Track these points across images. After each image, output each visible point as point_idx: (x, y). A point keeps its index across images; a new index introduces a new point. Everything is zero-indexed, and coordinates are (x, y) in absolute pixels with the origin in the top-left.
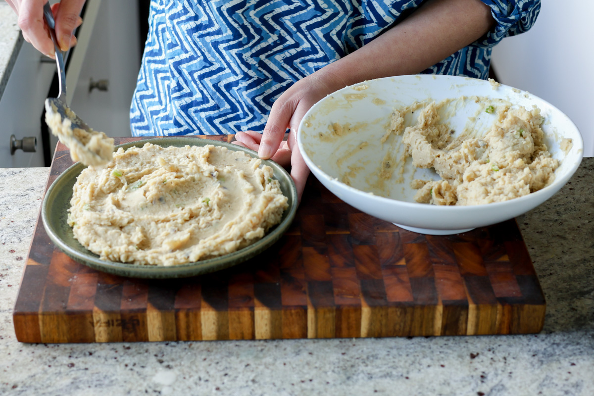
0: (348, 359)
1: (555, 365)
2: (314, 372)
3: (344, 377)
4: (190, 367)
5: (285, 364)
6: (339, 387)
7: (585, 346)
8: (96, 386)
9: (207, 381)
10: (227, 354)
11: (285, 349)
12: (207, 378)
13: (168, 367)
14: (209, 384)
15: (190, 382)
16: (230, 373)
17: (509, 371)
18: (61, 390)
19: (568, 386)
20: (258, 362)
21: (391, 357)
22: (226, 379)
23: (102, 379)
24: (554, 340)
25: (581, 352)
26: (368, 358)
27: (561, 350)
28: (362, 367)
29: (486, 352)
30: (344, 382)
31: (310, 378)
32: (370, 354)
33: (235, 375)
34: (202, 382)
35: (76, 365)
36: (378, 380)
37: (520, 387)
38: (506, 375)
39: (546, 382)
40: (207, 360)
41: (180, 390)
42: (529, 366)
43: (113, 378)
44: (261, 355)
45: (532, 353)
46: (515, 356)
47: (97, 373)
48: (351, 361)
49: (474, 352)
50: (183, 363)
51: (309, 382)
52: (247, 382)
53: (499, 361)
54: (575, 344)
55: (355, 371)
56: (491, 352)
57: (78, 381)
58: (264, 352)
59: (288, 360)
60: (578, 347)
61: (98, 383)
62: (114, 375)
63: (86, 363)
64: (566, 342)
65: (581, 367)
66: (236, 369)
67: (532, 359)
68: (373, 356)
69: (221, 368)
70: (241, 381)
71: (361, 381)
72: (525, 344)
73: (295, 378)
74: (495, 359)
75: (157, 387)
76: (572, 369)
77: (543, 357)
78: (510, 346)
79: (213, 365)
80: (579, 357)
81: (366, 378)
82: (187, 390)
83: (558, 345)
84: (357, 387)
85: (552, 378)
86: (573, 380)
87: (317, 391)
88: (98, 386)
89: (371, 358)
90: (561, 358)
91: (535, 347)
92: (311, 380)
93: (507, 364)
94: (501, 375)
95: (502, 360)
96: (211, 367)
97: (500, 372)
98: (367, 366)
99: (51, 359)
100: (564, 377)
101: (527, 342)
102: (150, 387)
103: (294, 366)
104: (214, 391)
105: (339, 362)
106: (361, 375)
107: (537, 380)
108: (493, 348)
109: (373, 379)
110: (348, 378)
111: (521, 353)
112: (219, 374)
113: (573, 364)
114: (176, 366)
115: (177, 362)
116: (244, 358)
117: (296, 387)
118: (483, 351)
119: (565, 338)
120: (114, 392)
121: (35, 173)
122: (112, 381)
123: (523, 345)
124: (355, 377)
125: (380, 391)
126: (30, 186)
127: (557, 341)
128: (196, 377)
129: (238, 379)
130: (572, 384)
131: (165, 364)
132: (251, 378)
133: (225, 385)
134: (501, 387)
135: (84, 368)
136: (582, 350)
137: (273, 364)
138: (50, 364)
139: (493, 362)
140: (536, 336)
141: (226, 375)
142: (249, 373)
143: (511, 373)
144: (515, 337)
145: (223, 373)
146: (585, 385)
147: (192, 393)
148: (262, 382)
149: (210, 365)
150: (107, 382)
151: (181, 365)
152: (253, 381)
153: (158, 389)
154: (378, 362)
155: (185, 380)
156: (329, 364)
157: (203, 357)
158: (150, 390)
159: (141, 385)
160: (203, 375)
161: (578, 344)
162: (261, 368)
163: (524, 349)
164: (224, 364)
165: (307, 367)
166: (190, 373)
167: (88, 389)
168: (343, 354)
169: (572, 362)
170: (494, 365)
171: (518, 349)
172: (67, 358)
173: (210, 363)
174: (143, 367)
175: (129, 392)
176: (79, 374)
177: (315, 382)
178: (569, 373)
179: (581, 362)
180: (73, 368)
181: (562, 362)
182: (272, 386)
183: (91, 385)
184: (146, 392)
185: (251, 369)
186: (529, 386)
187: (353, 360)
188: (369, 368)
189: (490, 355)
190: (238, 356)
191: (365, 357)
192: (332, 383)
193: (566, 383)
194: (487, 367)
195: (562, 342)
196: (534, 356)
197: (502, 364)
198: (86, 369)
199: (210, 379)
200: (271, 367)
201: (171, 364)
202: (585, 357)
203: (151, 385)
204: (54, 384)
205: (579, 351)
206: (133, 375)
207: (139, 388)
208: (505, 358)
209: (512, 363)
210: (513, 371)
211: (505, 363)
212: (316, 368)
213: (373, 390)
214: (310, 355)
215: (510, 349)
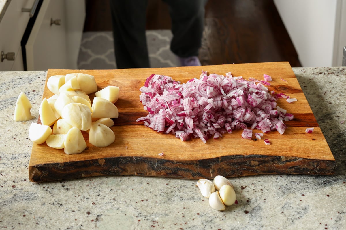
0: (170, 188)
1: (292, 195)
2: (149, 195)
3: (167, 199)
4: (79, 190)
5: (133, 190)
6: (163, 205)
7: (311, 184)
8: (26, 200)
9: (88, 198)
10: (101, 183)
11: (134, 180)
12: (88, 197)
13: (67, 189)
14: (89, 200)
15: (78, 199)
16: (101, 194)
17: (264, 198)
18: (7, 201)
19: (300, 209)
20: (117, 188)
21: (194, 187)
22: (99, 198)
23: (30, 195)
24: (292, 180)
25: (308, 187)
26: (181, 187)
27: (296, 186)
28: (177, 193)
29: (251, 186)
30: (166, 202)
31: (147, 199)
32: (183, 185)
33: (104, 195)
34: (85, 199)
35: (17, 186)
36: (186, 201)
37: (270, 208)
38: (262, 200)
39: (286, 206)
40: (89, 186)
41: (72, 203)
42: (276, 195)
43: (36, 195)
44: (120, 183)
45: (278, 187)
46: (268, 189)
47: (27, 192)
48: (171, 189)
49: (244, 185)
50: (75, 187)
51: (146, 201)
52: (111, 199)
53: (258, 191)
54: (304, 182)
55: (173, 195)
56: (254, 186)
57: (16, 196)
58: (122, 181)
59: (135, 187)
60: (307, 184)
61: (27, 197)
62: (37, 193)
63: (22, 186)
64: (299, 181)
65: (308, 197)
66: (105, 192)
67: (278, 191)
68: (184, 186)
69: (96, 191)
70: (107, 200)
71: (176, 201)
72: (274, 181)
73: (138, 199)
74: (256, 190)
75: (60, 201)
76: (302, 198)
77: (285, 190)
78: (265, 182)
79: (92, 189)
80: (307, 190)
81: (179, 200)
82: (76, 204)
83: (294, 182)
84: (173, 205)
85: (290, 204)
86: (303, 205)
87: (150, 207)
88: (27, 200)
89: (183, 188)
90: (296, 191)
91: (280, 183)
92: (147, 200)
93: (263, 194)
94: (259, 200)
95: (260, 191)
96: (91, 190)
97: (258, 198)
98: (180, 192)
99: (3, 183)
100: (298, 203)
101: (276, 180)
102: (56, 201)
103: (138, 191)
104: (91, 205)
105: (164, 189)
106: (177, 198)
107: (281, 204)
108: (255, 183)
109: (183, 201)
110: (169, 199)
111: (271, 187)
112: (95, 194)
113: (303, 195)
114: (72, 189)
115: (72, 187)
116: (110, 185)
117: (138, 204)
118: (249, 185)
119: (299, 178)
120: (35, 204)
121: (7, 75)
122: (35, 197)
123: (273, 181)
124: (173, 199)
125: (187, 208)
126: (4, 82)
127: (294, 180)
128: (82, 196)
129: (105, 198)
130: (302, 207)
131: (66, 187)
132: (113, 198)
133: (98, 201)
134: (259, 208)
135: (20, 189)
136: (309, 186)
137: (127, 189)
138: (2, 186)
139: (255, 192)
140: (281, 177)
141: (99, 195)
142: (112, 195)
143: (265, 199)
144: (269, 177)
145: (97, 194)
146: (310, 208)
147: (79, 205)
148: (119, 200)
149: (90, 189)
150: (32, 197)
151: (74, 188)
152: (114, 199)
153: (60, 203)
154: (187, 190)
155: (75, 198)
156: (158, 190)
157: (87, 184)
158: (55, 203)
159: (51, 200)
160: (86, 195)
161: (306, 182)
162: (119, 191)
163: (274, 184)
164: (98, 188)
165: (145, 192)
166: (79, 193)
167: (21, 201)
168: (167, 184)
169: (303, 193)
170: (255, 194)
171: (270, 184)
172: (12, 182)
173: (90, 187)
174: (53, 189)
175: (44, 204)
176: (18, 191)
177: (149, 201)
178: (301, 200)
179: (308, 193)
180: (14, 188)
181: (297, 193)
182: (124, 203)
183: (23, 199)
184: (53, 204)
185: (114, 192)
186: (276, 208)
187: (172, 188)
188: (181, 193)
189: (253, 187)
190: (107, 184)
191: (179, 186)
192: (159, 202)
193: (298, 206)
194: (251, 195)
195: (297, 181)
196: (279, 189)
197: (260, 193)
198: (22, 189)
199: (90, 198)
200: (125, 191)
201: (69, 187)
202: (311, 191)
203: (56, 200)
204: (3, 197)
205: (307, 186)
206: (47, 193)
207: (50, 202)
208: (262, 190)
209: (266, 193)
210: (266, 198)
211: (262, 193)
212: (151, 192)
213: (183, 207)
214: (148, 184)
215: (265, 184)
